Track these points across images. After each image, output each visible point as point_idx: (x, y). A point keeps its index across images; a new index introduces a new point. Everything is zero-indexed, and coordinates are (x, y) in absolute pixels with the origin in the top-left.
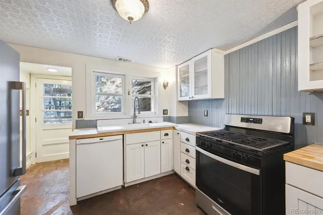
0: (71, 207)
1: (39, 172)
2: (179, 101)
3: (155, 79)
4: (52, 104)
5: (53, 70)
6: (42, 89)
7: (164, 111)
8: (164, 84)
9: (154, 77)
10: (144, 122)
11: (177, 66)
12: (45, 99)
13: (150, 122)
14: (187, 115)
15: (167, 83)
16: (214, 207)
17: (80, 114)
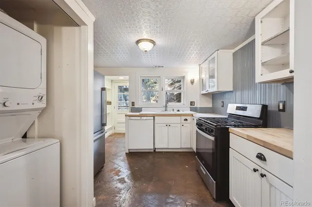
0: (126, 153)
1: (115, 137)
2: (203, 94)
3: (184, 77)
4: (123, 98)
5: (121, 78)
6: (117, 89)
7: (191, 102)
8: (191, 81)
9: (183, 75)
10: (173, 110)
11: (200, 65)
12: (119, 95)
13: (178, 111)
14: (211, 106)
15: (193, 80)
16: (201, 168)
17: (133, 104)
